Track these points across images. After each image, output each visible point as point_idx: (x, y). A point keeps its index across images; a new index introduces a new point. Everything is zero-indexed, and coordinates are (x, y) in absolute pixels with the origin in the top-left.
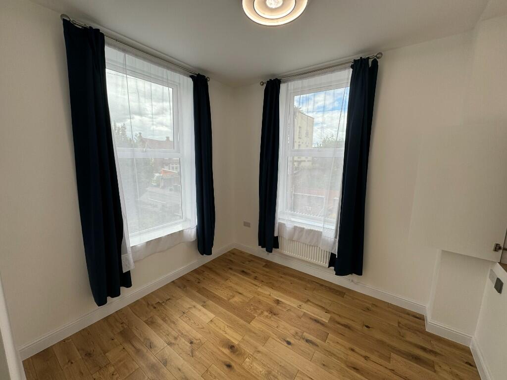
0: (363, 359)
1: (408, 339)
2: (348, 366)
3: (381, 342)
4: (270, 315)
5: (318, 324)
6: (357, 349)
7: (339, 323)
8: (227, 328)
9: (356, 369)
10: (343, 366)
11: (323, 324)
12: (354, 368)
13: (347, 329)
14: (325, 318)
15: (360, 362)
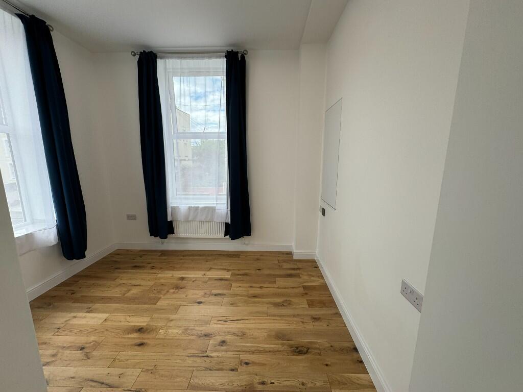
0: (259, 289)
1: (285, 267)
2: (249, 297)
3: (269, 275)
4: (177, 290)
5: (223, 281)
6: (254, 285)
7: (238, 275)
8: (128, 319)
9: (255, 297)
10: (246, 298)
11: (226, 280)
12: (254, 296)
13: (245, 276)
14: (227, 275)
15: (257, 291)
